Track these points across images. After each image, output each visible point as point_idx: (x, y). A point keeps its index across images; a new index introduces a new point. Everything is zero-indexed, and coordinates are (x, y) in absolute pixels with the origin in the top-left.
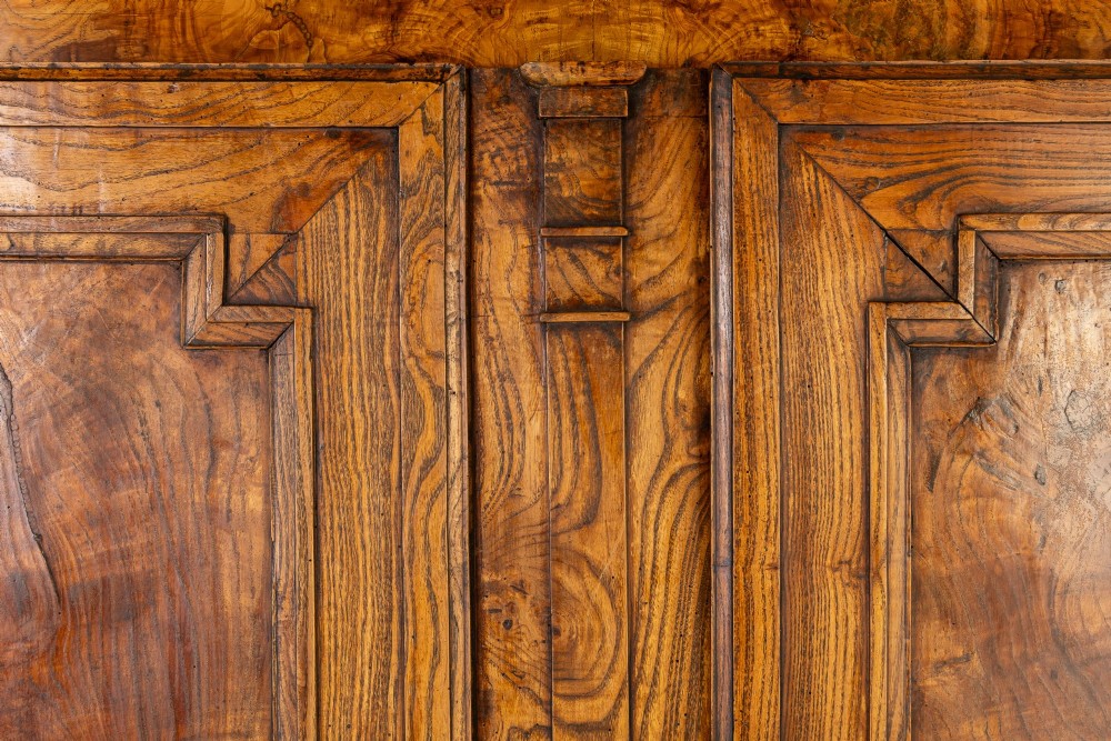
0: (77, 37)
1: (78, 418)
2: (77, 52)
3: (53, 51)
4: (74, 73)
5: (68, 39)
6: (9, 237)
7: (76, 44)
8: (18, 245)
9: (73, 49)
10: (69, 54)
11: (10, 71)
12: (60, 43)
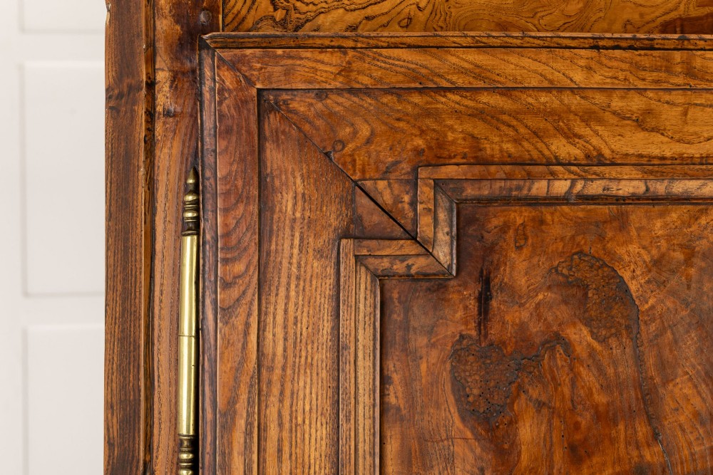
0: (681, 13)
1: (693, 335)
2: (682, 26)
3: (662, 25)
4: (701, 44)
5: (673, 15)
6: (646, 183)
7: (681, 19)
8: (652, 190)
9: (678, 23)
10: (675, 27)
11: (647, 42)
12: (667, 18)
